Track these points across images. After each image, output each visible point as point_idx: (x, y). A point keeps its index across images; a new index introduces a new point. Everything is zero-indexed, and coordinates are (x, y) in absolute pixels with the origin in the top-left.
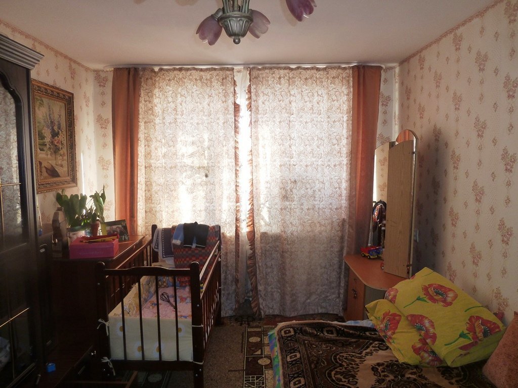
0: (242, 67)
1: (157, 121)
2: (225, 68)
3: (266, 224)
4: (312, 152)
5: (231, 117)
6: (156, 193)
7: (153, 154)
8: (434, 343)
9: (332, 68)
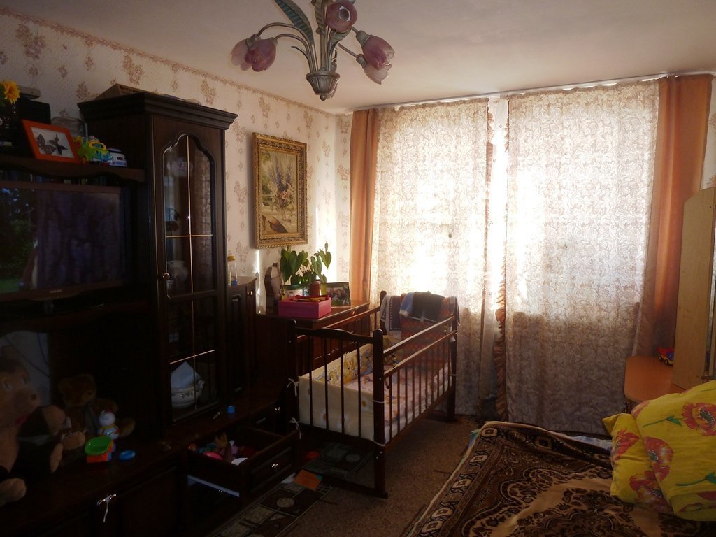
0: (498, 96)
1: (397, 170)
2: (476, 99)
3: (524, 302)
4: (592, 206)
5: (482, 162)
6: (392, 254)
7: (390, 209)
8: (663, 479)
9: (626, 85)
